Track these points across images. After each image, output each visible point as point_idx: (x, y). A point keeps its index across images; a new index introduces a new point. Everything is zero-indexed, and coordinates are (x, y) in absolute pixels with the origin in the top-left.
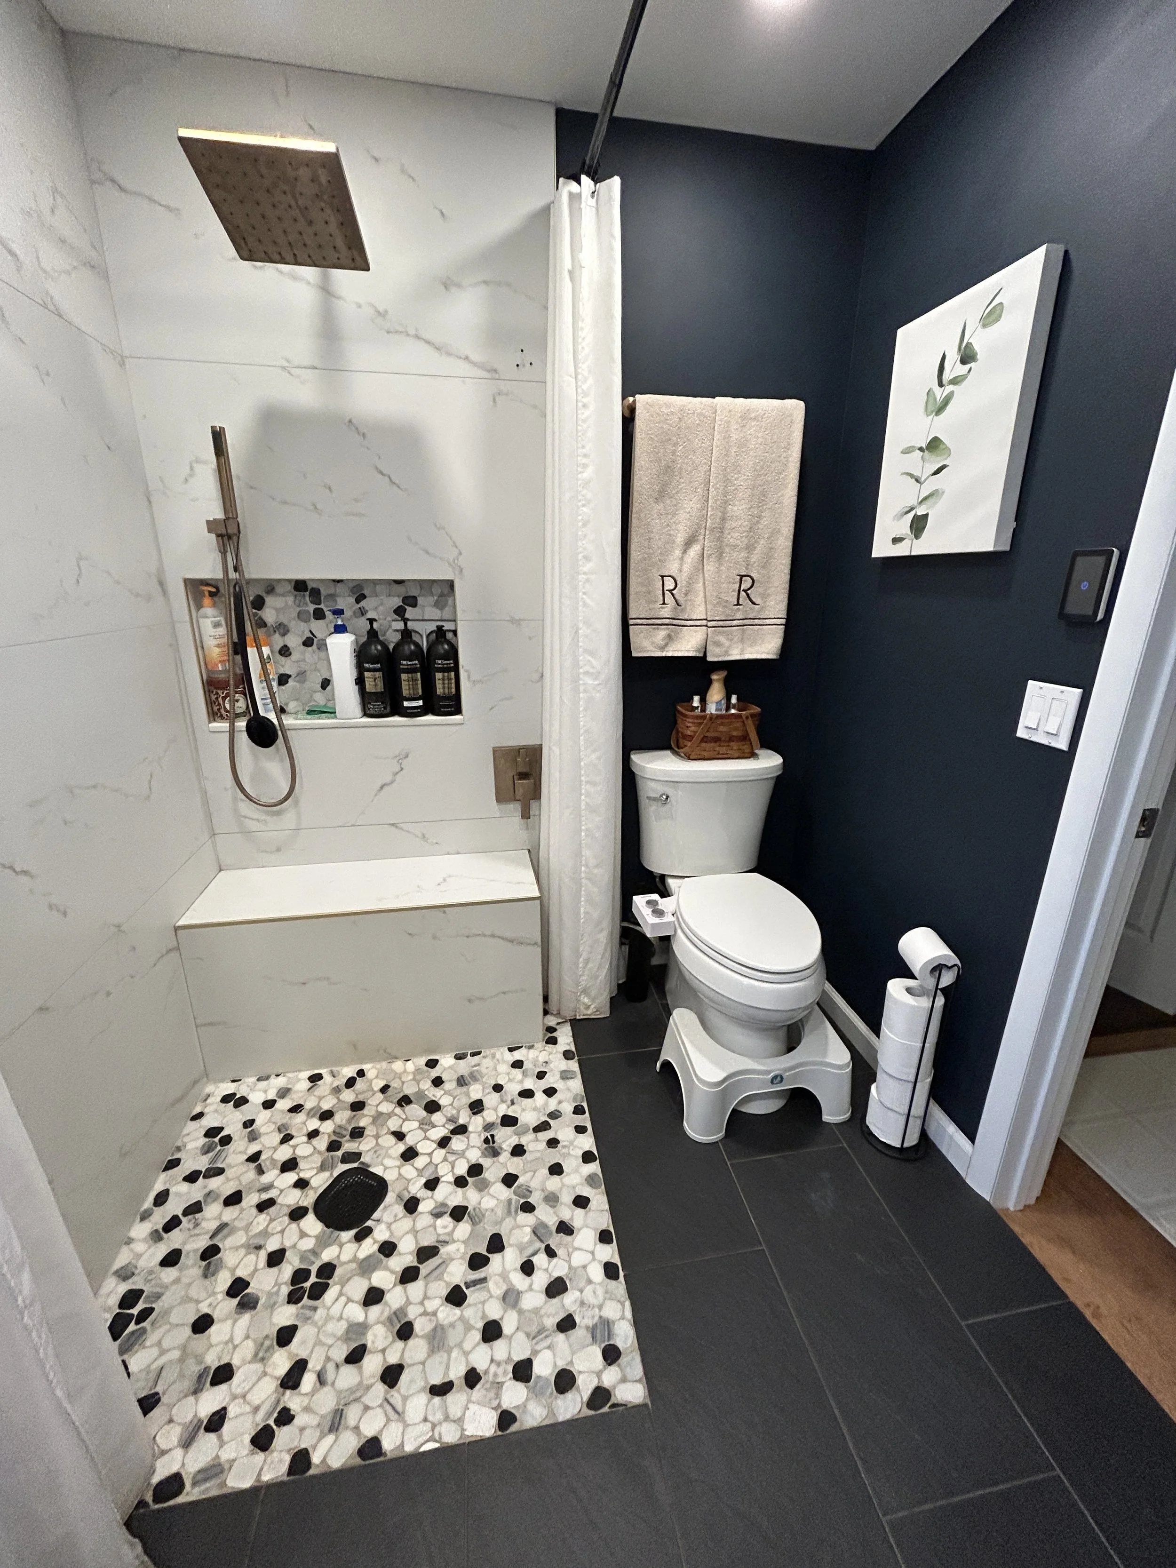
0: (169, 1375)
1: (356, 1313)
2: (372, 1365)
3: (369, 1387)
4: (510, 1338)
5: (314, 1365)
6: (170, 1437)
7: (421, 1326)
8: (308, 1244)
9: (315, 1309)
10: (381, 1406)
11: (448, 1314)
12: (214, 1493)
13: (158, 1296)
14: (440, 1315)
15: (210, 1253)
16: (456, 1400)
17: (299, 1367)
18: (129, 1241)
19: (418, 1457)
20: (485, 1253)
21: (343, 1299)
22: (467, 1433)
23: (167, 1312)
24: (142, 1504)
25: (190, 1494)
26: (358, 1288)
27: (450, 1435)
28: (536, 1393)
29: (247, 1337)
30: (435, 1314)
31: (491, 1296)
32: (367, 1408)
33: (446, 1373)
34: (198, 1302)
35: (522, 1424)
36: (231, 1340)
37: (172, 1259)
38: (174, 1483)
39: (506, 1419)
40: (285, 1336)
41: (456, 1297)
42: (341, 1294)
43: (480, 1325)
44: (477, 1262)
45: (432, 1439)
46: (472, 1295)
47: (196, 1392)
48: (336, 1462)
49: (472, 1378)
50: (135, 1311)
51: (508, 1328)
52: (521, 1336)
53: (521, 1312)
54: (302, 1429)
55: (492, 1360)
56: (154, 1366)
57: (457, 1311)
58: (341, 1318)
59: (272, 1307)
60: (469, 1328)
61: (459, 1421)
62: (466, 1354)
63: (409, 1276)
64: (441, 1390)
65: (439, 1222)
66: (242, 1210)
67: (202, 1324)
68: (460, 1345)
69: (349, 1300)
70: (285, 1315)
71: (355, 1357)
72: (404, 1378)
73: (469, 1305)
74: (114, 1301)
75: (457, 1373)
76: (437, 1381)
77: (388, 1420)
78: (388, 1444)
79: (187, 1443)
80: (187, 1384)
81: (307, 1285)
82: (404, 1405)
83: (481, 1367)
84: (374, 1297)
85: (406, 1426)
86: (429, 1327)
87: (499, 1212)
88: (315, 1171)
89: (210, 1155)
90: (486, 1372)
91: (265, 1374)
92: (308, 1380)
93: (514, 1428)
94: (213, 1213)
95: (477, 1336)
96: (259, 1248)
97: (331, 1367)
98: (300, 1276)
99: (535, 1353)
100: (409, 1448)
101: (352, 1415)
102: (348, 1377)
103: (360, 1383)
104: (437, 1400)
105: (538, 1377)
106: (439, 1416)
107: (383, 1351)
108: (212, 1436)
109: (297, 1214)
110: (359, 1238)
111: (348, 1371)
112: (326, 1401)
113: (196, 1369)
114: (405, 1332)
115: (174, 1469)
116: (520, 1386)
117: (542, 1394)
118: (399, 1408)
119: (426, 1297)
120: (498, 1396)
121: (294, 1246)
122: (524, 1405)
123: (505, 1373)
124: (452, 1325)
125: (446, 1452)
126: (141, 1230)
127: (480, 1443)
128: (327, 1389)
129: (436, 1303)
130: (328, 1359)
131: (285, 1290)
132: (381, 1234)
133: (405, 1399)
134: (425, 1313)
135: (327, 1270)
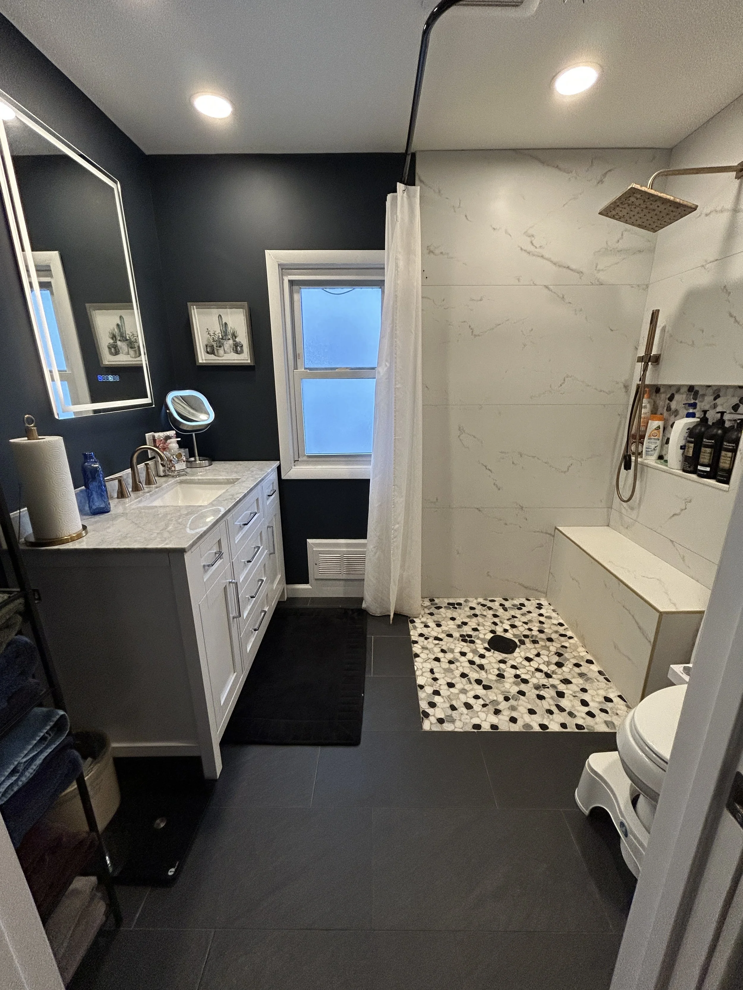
0: (439, 616)
1: (457, 650)
2: (441, 655)
3: (434, 655)
4: (448, 690)
5: (441, 642)
6: (424, 619)
7: (452, 666)
8: (481, 636)
9: (458, 640)
10: (428, 657)
11: (458, 673)
12: (410, 629)
13: (460, 609)
14: (457, 671)
15: (476, 615)
16: (429, 675)
17: (441, 640)
18: (476, 599)
19: (413, 666)
20: (483, 684)
21: (462, 647)
22: (418, 677)
23: (455, 611)
24: (410, 618)
25: (410, 625)
26: (465, 650)
27: (418, 673)
28: (429, 695)
29: (449, 628)
30: (457, 669)
31: (464, 685)
32: (428, 654)
33: (436, 672)
34: (459, 617)
35: (419, 691)
36: (448, 625)
37: (472, 608)
38: (412, 622)
39: (422, 687)
40: (450, 636)
41: (463, 675)
42: (464, 646)
43: (453, 682)
44: (479, 682)
45: (417, 668)
46: (464, 680)
47: (434, 621)
48: (414, 649)
49: (435, 679)
50: (456, 606)
51: (452, 690)
52: (449, 693)
53: (458, 694)
54: (423, 642)
55: (441, 685)
56: (441, 613)
57: (458, 675)
58: (455, 647)
59: (459, 631)
60: (452, 679)
61: (422, 675)
62: (443, 678)
63: (472, 662)
64: (432, 671)
65: (496, 670)
66: (492, 619)
67: (453, 619)
68: (446, 676)
69: (461, 648)
70: (456, 635)
71: (443, 651)
72: (436, 662)
73: (461, 679)
74: (459, 601)
75: (437, 675)
76: (435, 670)
77: (424, 659)
78: (417, 659)
79: (422, 622)
80: (436, 619)
81: (467, 638)
82: (428, 662)
83: (438, 682)
84: (463, 654)
85: (422, 663)
86: (452, 668)
87: (503, 689)
88: (512, 633)
89: (512, 607)
90: (437, 683)
91: (439, 633)
92: (437, 642)
93: (418, 689)
94: (491, 612)
95: (449, 681)
96: (478, 625)
97: (440, 646)
98: (470, 636)
99: (443, 697)
100: (415, 664)
101: (426, 651)
102: (437, 650)
103: (435, 653)
104: (429, 670)
105: (434, 697)
106: (424, 670)
107: (445, 657)
108: (423, 626)
109: (492, 632)
110: (486, 649)
111: (440, 650)
112: (430, 646)
113: (440, 621)
114: (451, 662)
115: (416, 621)
116: (432, 691)
117: (428, 697)
118: (428, 661)
119: (463, 667)
120: (429, 685)
121: (480, 633)
122: (425, 692)
123: (436, 688)
124: (453, 674)
125: (414, 672)
126: (481, 600)
127: (415, 680)
128: (434, 646)
129: (461, 670)
130: (442, 645)
131: (465, 634)
132: (487, 654)
133: (430, 663)
134: (457, 667)
135: (473, 642)
